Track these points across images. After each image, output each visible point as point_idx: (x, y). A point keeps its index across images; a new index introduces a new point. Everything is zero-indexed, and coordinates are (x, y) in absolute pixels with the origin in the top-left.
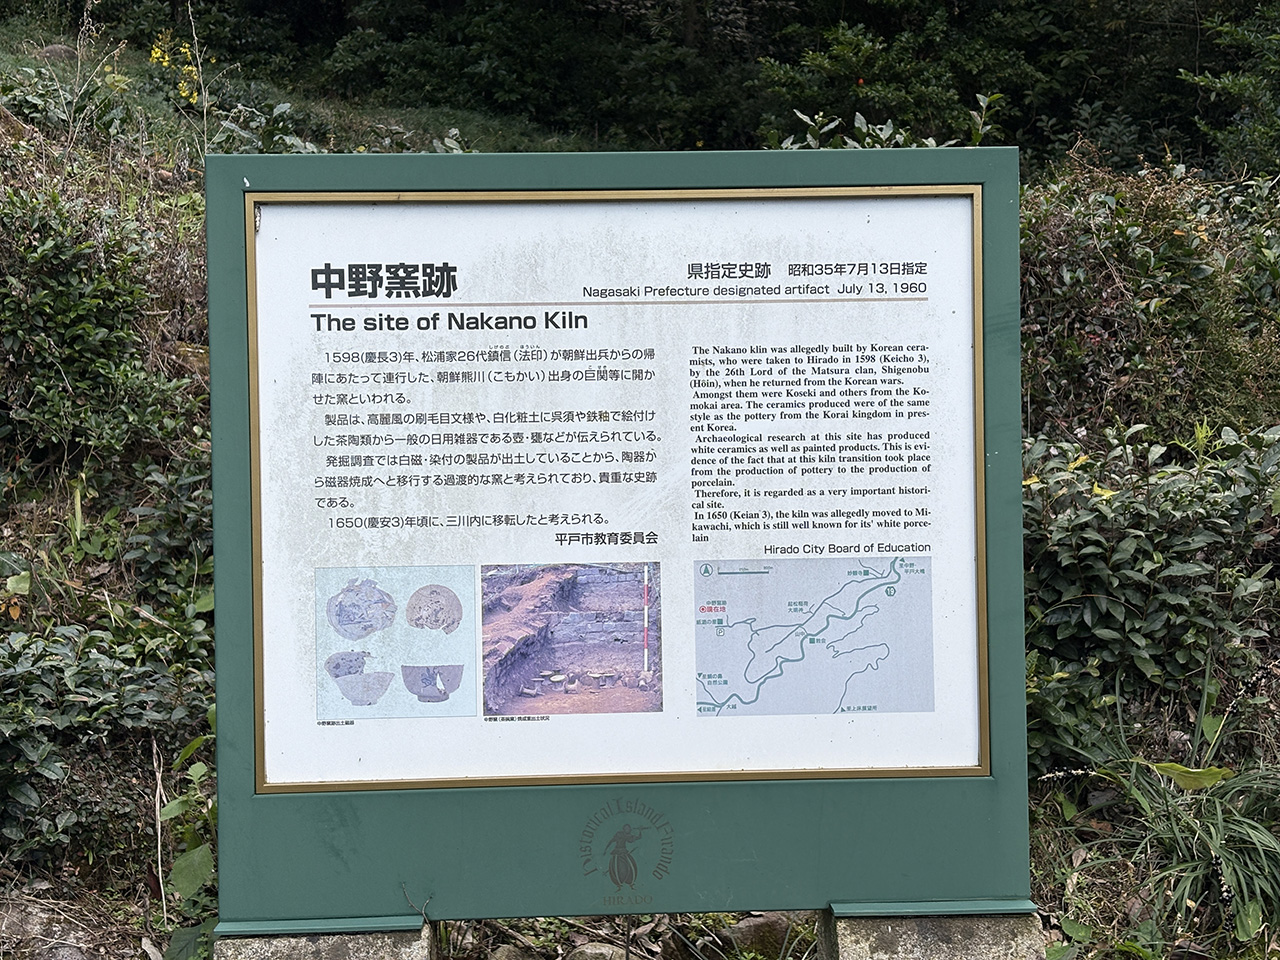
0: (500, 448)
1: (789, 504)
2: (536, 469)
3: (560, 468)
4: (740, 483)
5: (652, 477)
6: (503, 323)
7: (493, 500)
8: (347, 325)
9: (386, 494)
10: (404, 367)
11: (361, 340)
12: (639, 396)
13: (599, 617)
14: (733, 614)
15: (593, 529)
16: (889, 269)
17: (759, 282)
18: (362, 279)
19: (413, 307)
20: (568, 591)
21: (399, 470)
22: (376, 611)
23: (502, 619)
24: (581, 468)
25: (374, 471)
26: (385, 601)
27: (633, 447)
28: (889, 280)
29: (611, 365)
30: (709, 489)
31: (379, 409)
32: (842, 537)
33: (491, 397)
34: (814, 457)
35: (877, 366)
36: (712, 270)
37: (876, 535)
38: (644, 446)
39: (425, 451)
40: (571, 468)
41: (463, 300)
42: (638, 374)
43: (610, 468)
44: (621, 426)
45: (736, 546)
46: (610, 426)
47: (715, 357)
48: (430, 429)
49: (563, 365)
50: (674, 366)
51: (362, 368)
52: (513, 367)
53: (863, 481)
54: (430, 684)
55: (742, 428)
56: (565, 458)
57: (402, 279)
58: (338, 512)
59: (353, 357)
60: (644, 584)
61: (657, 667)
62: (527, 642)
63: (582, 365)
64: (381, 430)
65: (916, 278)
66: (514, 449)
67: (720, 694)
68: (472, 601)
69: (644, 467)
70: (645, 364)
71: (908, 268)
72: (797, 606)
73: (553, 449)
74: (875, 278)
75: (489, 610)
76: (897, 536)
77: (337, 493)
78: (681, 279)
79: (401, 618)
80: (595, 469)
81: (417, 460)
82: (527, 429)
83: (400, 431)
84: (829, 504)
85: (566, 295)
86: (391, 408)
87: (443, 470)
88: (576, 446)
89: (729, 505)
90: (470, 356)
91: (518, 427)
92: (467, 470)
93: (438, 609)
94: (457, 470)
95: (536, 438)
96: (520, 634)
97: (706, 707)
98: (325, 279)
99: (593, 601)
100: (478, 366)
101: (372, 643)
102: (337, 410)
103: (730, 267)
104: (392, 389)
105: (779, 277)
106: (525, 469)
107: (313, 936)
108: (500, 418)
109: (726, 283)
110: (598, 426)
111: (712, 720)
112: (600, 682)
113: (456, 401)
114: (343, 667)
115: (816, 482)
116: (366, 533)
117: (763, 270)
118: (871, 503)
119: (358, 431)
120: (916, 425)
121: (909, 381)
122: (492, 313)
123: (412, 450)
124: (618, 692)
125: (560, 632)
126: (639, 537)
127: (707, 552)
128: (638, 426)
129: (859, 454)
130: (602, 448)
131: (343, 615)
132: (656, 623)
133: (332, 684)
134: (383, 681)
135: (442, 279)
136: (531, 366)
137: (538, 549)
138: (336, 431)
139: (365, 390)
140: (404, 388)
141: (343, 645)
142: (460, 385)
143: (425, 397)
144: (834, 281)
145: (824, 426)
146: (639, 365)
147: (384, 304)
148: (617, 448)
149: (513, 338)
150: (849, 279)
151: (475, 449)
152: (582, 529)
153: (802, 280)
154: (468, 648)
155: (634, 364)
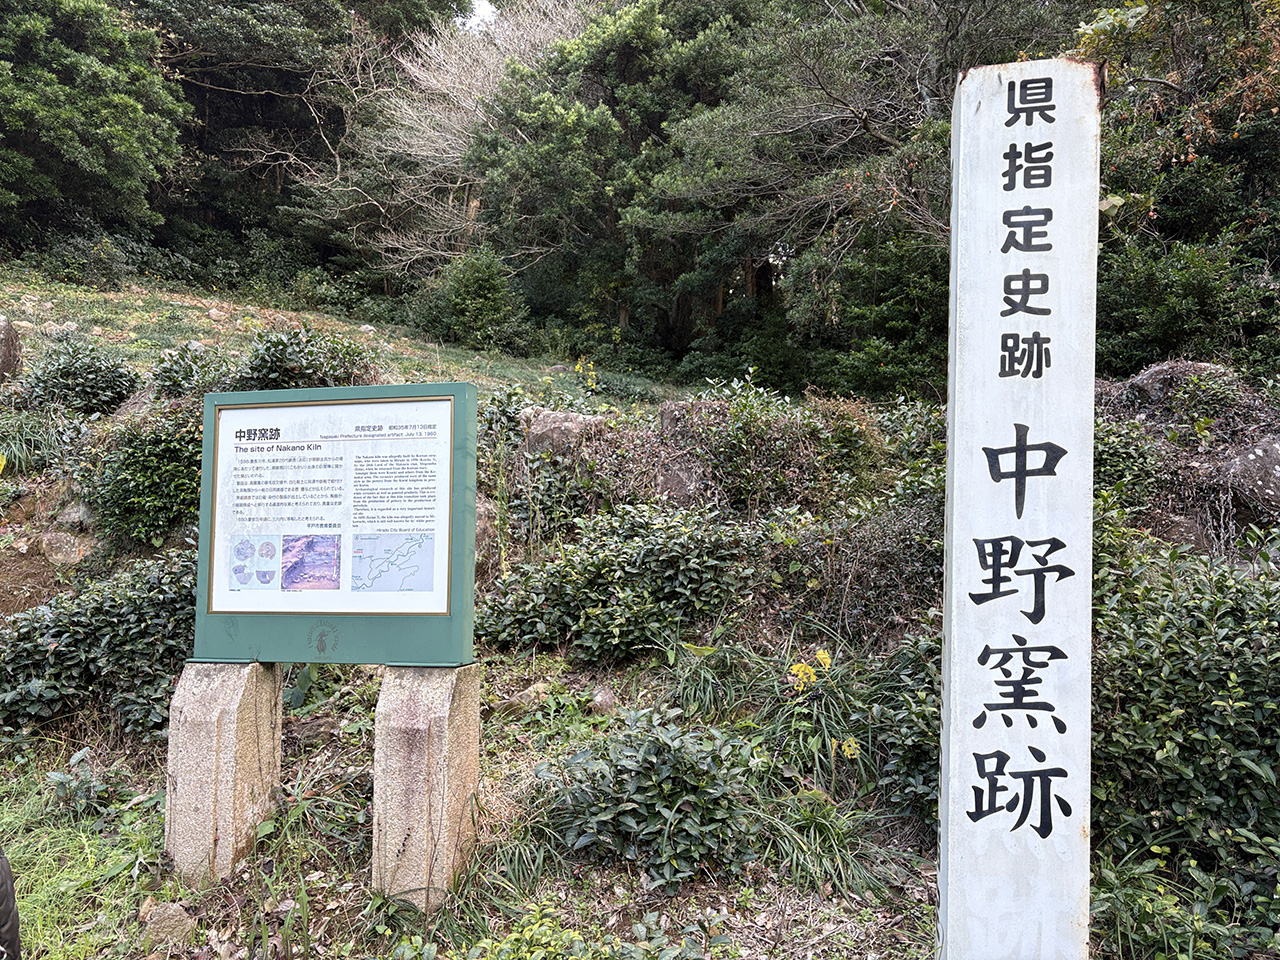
0: (291, 493)
1: (386, 513)
2: (302, 500)
3: (309, 500)
4: (370, 506)
5: (340, 503)
6: (294, 448)
7: (288, 512)
8: (246, 450)
9: (254, 509)
10: (262, 465)
11: (249, 456)
12: (339, 474)
13: (320, 554)
14: (365, 554)
15: (320, 522)
16: (423, 427)
17: (379, 432)
18: (251, 434)
19: (266, 444)
20: (310, 545)
21: (258, 501)
22: (249, 551)
23: (289, 555)
24: (317, 500)
25: (251, 501)
26: (252, 547)
27: (334, 493)
28: (423, 431)
29: (328, 463)
30: (360, 507)
31: (253, 479)
32: (404, 526)
33: (289, 475)
34: (395, 496)
35: (418, 462)
36: (363, 429)
37: (416, 525)
38: (337, 492)
39: (267, 494)
40: (313, 500)
41: (282, 440)
42: (337, 466)
43: (326, 501)
44: (330, 485)
45: (368, 529)
46: (327, 485)
47: (363, 459)
48: (269, 486)
49: (312, 463)
50: (349, 462)
51: (249, 465)
52: (296, 464)
53: (412, 505)
54: (265, 577)
55: (372, 485)
56: (312, 496)
57: (263, 433)
58: (239, 516)
59: (247, 461)
60: (335, 542)
61: (338, 573)
62: (296, 563)
63: (319, 463)
64: (254, 487)
65: (433, 430)
66: (295, 493)
67: (360, 583)
68: (279, 549)
69: (338, 500)
70: (339, 462)
71: (430, 426)
72: (387, 551)
73: (308, 493)
74: (418, 430)
75: (284, 551)
76: (424, 525)
77: (239, 509)
78: (352, 432)
79: (256, 554)
80: (321, 501)
81: (264, 498)
82: (300, 486)
83: (260, 487)
84: (399, 513)
85: (315, 438)
86: (257, 479)
87: (272, 501)
88: (315, 492)
89: (366, 514)
90: (283, 460)
91: (297, 485)
92: (280, 501)
93: (268, 551)
94: (277, 501)
95: (303, 489)
96: (294, 560)
97: (355, 588)
98: (240, 435)
99: (319, 549)
100: (286, 464)
101: (247, 562)
102: (241, 480)
103: (369, 427)
104: (258, 472)
105: (386, 430)
106: (298, 501)
107: (216, 663)
108: (291, 482)
109: (367, 433)
110: (323, 485)
111: (355, 593)
112: (319, 578)
113: (277, 476)
114: (238, 570)
115: (396, 505)
116: (247, 523)
117: (380, 428)
118: (414, 513)
119: (246, 487)
120: (431, 484)
121: (430, 468)
122: (291, 445)
123: (263, 494)
124: (325, 582)
125: (307, 560)
126: (335, 525)
127: (357, 531)
128: (337, 485)
129: (411, 495)
130: (323, 493)
131: (239, 552)
132: (339, 557)
133: (234, 576)
134: (250, 575)
135: (276, 433)
136: (302, 464)
137: (301, 530)
138: (240, 487)
139: (249, 473)
140: (262, 472)
141: (239, 563)
142: (279, 470)
143: (268, 475)
144: (405, 432)
145: (400, 485)
146: (334, 464)
147: (257, 443)
148: (329, 493)
149: (297, 454)
150: (409, 431)
151: (283, 493)
152: (316, 522)
153: (394, 431)
154: (277, 565)
155: (336, 462)
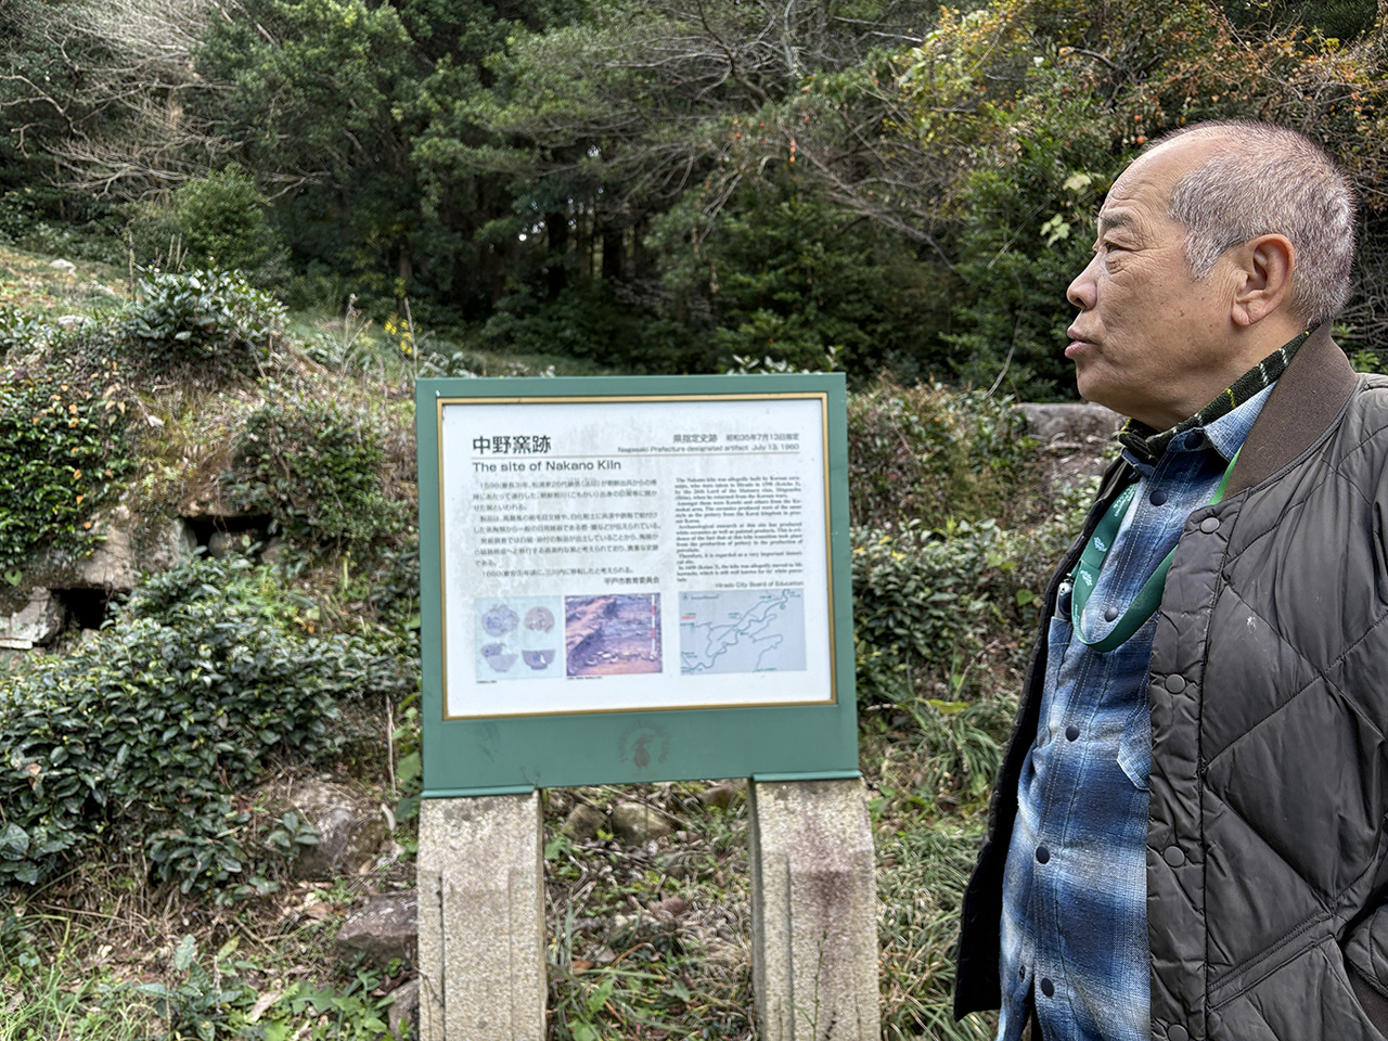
0: (574, 533)
1: (729, 561)
2: (594, 544)
3: (606, 543)
4: (702, 551)
5: (656, 547)
6: (576, 467)
7: (571, 561)
8: (492, 468)
9: (513, 558)
10: (523, 490)
11: (499, 477)
12: (651, 505)
13: (628, 622)
14: (699, 620)
15: (625, 575)
16: (779, 437)
17: (711, 444)
18: (499, 443)
19: (528, 459)
20: (612, 609)
21: (519, 546)
22: (508, 621)
23: (576, 625)
24: (618, 543)
25: (507, 546)
26: (513, 615)
27: (646, 532)
28: (779, 443)
29: (633, 489)
30: (686, 554)
31: (508, 513)
32: (756, 578)
33: (570, 506)
34: (742, 536)
35: (774, 488)
36: (687, 438)
37: (775, 577)
38: (651, 531)
39: (534, 535)
40: (612, 543)
41: (556, 452)
42: (648, 493)
43: (634, 543)
44: (639, 521)
45: (700, 584)
46: (633, 521)
47: (687, 483)
48: (537, 523)
49: (607, 488)
50: (667, 487)
51: (500, 491)
52: (581, 490)
53: (767, 549)
54: (537, 660)
55: (703, 521)
56: (610, 538)
57: (522, 444)
58: (486, 569)
59: (495, 485)
60: (651, 604)
61: (659, 649)
62: (590, 637)
63: (618, 488)
64: (511, 524)
65: (793, 442)
66: (582, 533)
67: (693, 662)
68: (560, 614)
69: (652, 542)
70: (651, 488)
71: (789, 437)
72: (733, 615)
73: (603, 533)
74: (772, 442)
75: (569, 620)
76: (786, 578)
77: (487, 558)
78: (670, 443)
79: (521, 625)
80: (625, 544)
81: (530, 540)
82: (589, 523)
83: (521, 524)
84: (748, 561)
85: (610, 451)
86: (515, 513)
87: (543, 545)
88: (615, 531)
89: (697, 562)
90: (558, 484)
91: (584, 522)
92: (556, 545)
93: (541, 620)
94: (552, 545)
95: (594, 527)
96: (586, 632)
97: (686, 670)
98: (480, 444)
99: (625, 614)
100: (563, 489)
101: (506, 639)
102: (487, 514)
103: (696, 436)
104: (516, 502)
105: (721, 442)
106: (588, 544)
107: (474, 797)
108: (574, 517)
109: (694, 445)
110: (627, 521)
111: (688, 677)
112: (629, 658)
113: (551, 508)
114: (490, 652)
115: (743, 549)
116: (502, 579)
117: (713, 438)
118: (772, 560)
119: (498, 525)
120: (795, 519)
121: (791, 496)
122: (570, 461)
123: (527, 535)
124: (639, 662)
125: (608, 631)
126: (649, 580)
127: (685, 587)
128: (649, 521)
129: (765, 535)
130: (629, 533)
131: (490, 624)
132: (658, 625)
133: (484, 662)
134: (512, 659)
135: (544, 443)
136: (591, 489)
137: (595, 587)
138: (486, 525)
139: (501, 503)
140: (523, 502)
141: (489, 640)
142: (553, 499)
143: (534, 507)
144: (750, 444)
145: (747, 520)
146: (648, 488)
147: (512, 457)
148: (637, 532)
149: (581, 474)
150: (758, 443)
151: (561, 534)
152: (619, 576)
153: (734, 443)
154: (558, 641)
155: (646, 488)
